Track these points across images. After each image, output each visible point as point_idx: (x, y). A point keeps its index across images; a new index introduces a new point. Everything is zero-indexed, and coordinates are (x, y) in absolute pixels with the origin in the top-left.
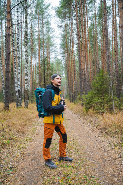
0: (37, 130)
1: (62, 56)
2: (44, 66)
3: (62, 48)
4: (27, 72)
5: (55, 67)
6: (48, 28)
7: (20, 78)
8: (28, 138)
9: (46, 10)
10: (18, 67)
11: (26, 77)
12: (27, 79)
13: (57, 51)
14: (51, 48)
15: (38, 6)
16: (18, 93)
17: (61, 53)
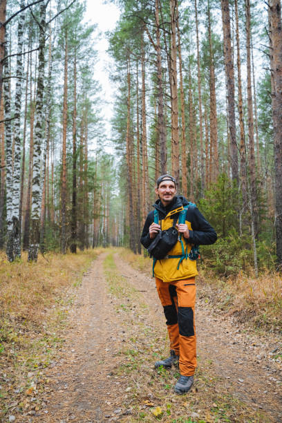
0: (68, 318)
1: (117, 148)
2: (75, 167)
3: (117, 129)
4: (39, 176)
5: (97, 172)
6: (87, 81)
7: (18, 190)
8: (50, 339)
9: (85, 41)
10: (15, 164)
11: (35, 188)
12: (38, 192)
13: (104, 136)
14: (92, 128)
15: (66, 29)
16: (12, 225)
17: (113, 141)
